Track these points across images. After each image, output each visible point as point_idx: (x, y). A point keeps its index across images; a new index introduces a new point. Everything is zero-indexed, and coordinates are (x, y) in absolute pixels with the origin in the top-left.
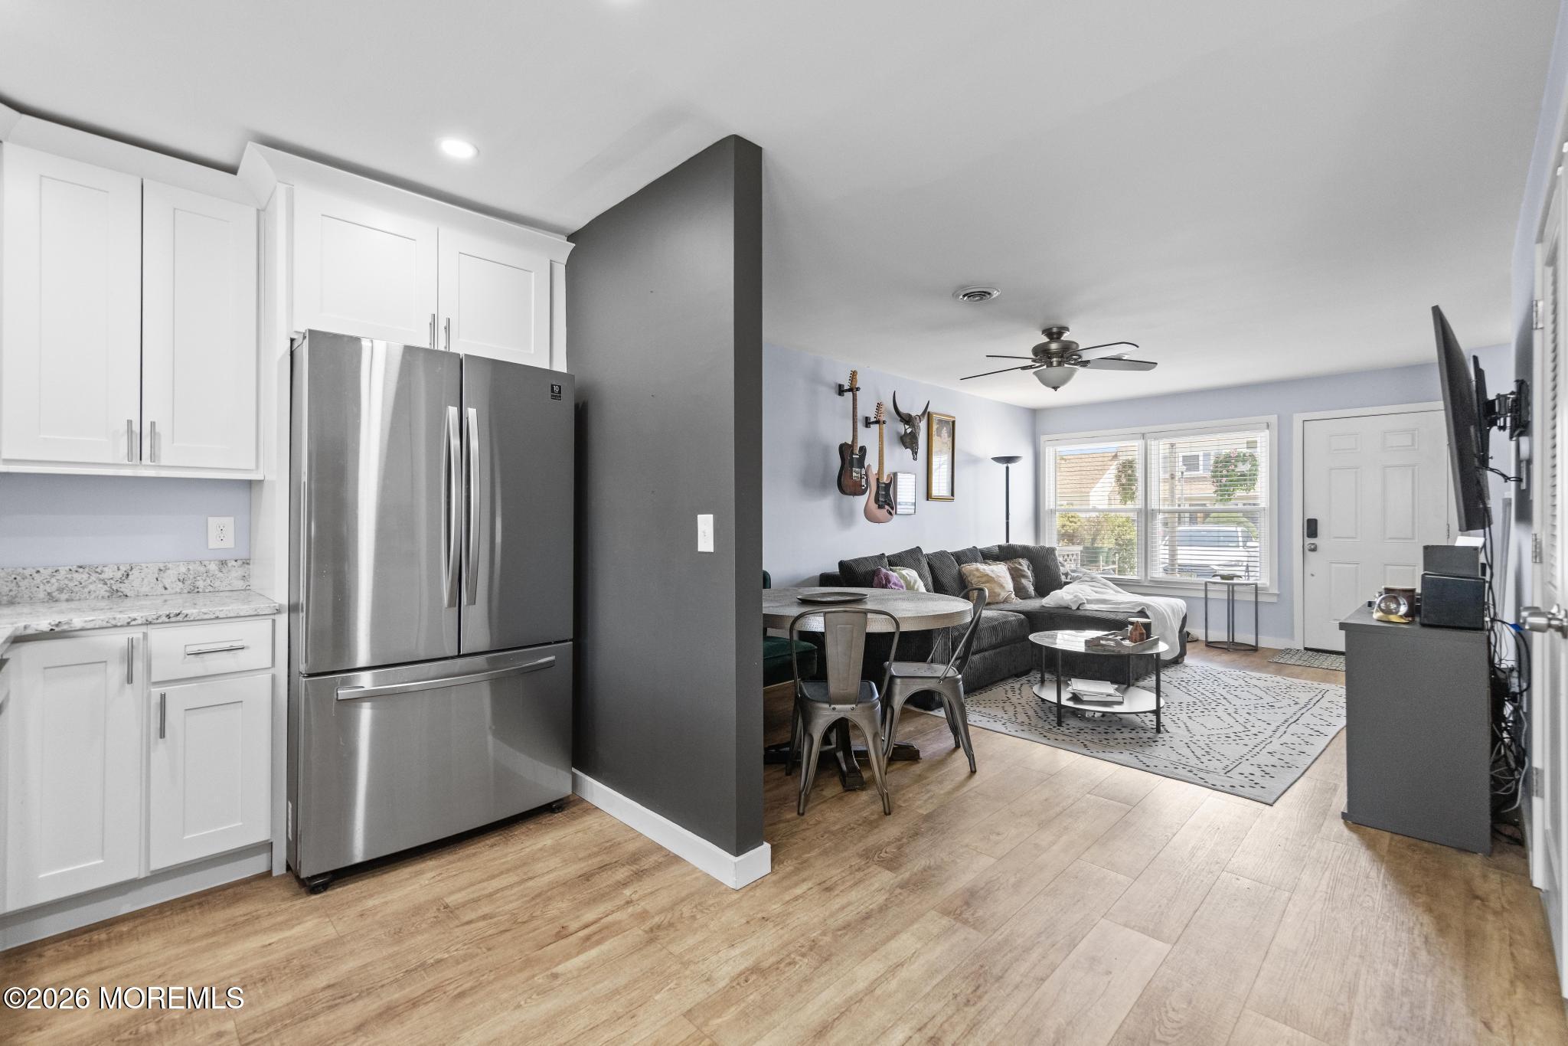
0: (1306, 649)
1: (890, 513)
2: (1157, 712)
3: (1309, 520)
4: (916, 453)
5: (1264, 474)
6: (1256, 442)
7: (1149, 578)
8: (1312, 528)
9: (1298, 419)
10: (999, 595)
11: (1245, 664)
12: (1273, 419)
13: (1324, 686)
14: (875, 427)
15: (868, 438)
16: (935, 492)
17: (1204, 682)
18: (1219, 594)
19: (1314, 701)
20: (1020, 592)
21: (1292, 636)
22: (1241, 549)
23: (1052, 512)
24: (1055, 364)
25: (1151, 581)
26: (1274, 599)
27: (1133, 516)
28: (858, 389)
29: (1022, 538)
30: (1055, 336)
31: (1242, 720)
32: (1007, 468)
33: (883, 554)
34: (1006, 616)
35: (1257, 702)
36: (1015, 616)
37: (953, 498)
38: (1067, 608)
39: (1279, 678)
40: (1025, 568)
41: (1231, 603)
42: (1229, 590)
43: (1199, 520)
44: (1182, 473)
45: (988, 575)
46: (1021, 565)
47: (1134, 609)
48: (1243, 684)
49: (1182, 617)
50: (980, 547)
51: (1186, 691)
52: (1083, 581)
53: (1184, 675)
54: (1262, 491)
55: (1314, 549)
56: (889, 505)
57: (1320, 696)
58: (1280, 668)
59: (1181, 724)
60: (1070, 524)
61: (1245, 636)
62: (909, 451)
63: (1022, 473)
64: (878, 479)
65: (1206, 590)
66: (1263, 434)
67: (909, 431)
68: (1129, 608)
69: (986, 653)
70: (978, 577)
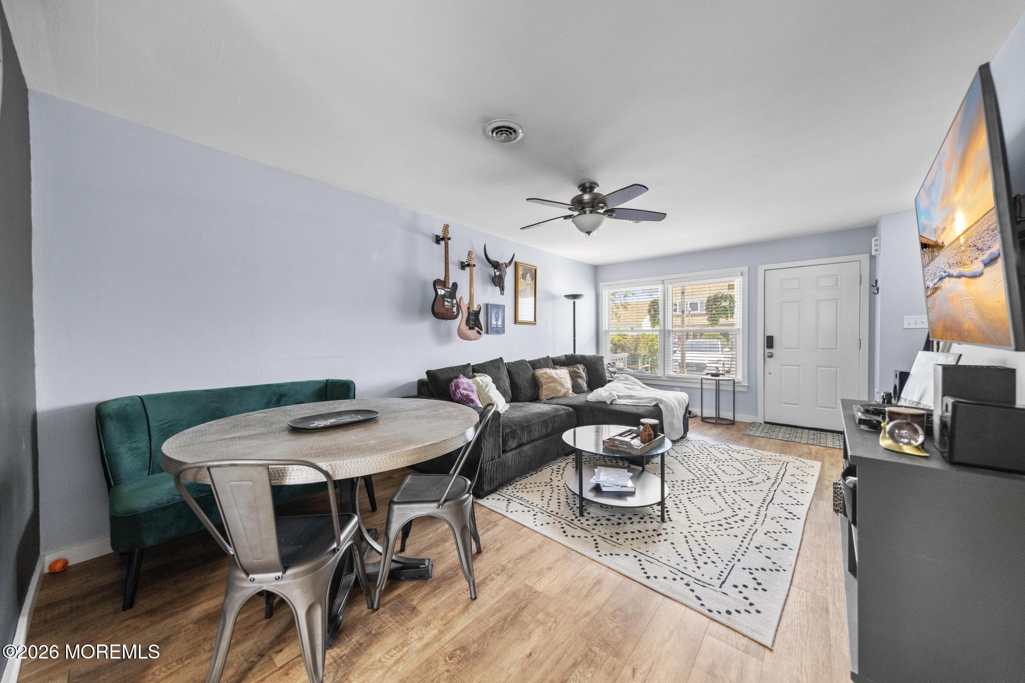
0: (765, 422)
1: (480, 333)
2: (662, 503)
3: (768, 337)
4: (503, 290)
5: (739, 307)
6: (734, 285)
7: (666, 374)
8: (770, 342)
9: (761, 269)
10: (560, 391)
11: (728, 437)
12: (745, 269)
13: (785, 458)
14: (467, 269)
15: (458, 276)
16: (521, 318)
17: (701, 456)
18: (710, 386)
19: (780, 475)
20: (576, 389)
21: (756, 414)
22: (720, 353)
23: (607, 332)
24: (588, 212)
25: (667, 377)
26: (745, 390)
27: (657, 333)
28: (449, 239)
29: (586, 349)
30: (588, 190)
31: (730, 501)
32: (574, 303)
33: (469, 364)
34: (557, 410)
35: (739, 477)
36: (565, 410)
37: (535, 322)
38: (605, 403)
39: (751, 451)
40: (581, 371)
41: (718, 391)
42: (716, 384)
43: (698, 336)
44: (689, 312)
45: (553, 377)
46: (579, 369)
47: (651, 403)
48: (728, 458)
49: (685, 406)
50: (551, 356)
51: (687, 466)
52: (620, 380)
53: (687, 450)
54: (738, 318)
55: (771, 356)
56: (478, 327)
57: (783, 470)
58: (751, 441)
59: (682, 509)
60: (623, 340)
61: (727, 414)
62: (498, 288)
63: (586, 306)
64: (469, 308)
65: (702, 383)
66: (738, 280)
67: (498, 274)
68: (648, 403)
69: (537, 443)
70: (546, 379)
